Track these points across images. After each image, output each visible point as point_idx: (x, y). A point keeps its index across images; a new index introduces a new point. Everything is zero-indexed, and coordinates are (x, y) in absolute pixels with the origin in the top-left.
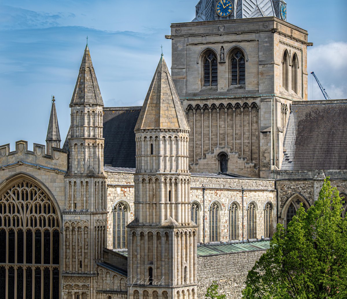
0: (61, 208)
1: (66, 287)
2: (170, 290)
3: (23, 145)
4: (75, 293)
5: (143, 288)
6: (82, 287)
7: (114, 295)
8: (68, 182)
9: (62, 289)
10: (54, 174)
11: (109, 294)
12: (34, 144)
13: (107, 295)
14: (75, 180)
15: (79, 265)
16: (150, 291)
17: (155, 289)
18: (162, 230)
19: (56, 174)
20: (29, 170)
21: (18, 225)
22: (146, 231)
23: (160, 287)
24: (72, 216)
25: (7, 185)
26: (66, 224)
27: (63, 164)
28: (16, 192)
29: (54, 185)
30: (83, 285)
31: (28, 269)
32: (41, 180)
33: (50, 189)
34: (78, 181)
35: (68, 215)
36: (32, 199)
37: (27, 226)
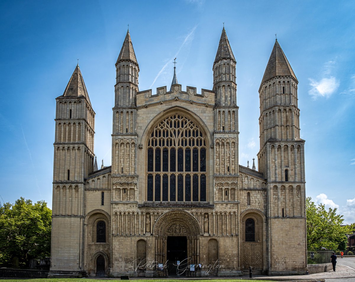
0: (210, 131)
1: (217, 185)
2: (303, 184)
3: (178, 87)
4: (225, 189)
5: (281, 184)
6: (231, 185)
7: (252, 191)
8: (217, 111)
9: (214, 186)
10: (204, 107)
11: (249, 191)
12: (187, 86)
13: (247, 192)
14: (223, 110)
15: (227, 170)
16: (287, 185)
17: (291, 184)
18: (295, 143)
19: (206, 107)
20: (183, 105)
21: (171, 145)
22: (283, 144)
23: (294, 182)
24: (222, 134)
25: (163, 115)
26: (217, 140)
27: (211, 101)
28: (169, 122)
29: (204, 115)
30: (232, 183)
31: (180, 176)
32: (193, 112)
33: (201, 117)
34: (226, 110)
35: (218, 134)
36: (182, 127)
37: (179, 145)
